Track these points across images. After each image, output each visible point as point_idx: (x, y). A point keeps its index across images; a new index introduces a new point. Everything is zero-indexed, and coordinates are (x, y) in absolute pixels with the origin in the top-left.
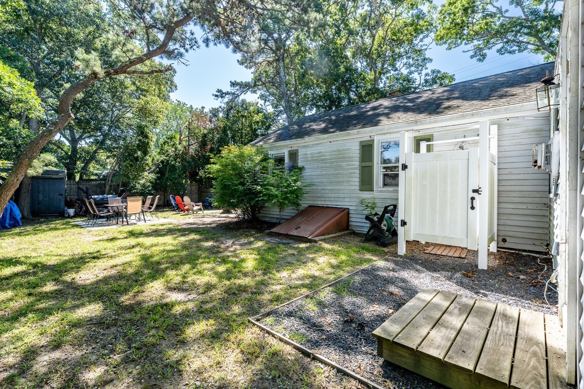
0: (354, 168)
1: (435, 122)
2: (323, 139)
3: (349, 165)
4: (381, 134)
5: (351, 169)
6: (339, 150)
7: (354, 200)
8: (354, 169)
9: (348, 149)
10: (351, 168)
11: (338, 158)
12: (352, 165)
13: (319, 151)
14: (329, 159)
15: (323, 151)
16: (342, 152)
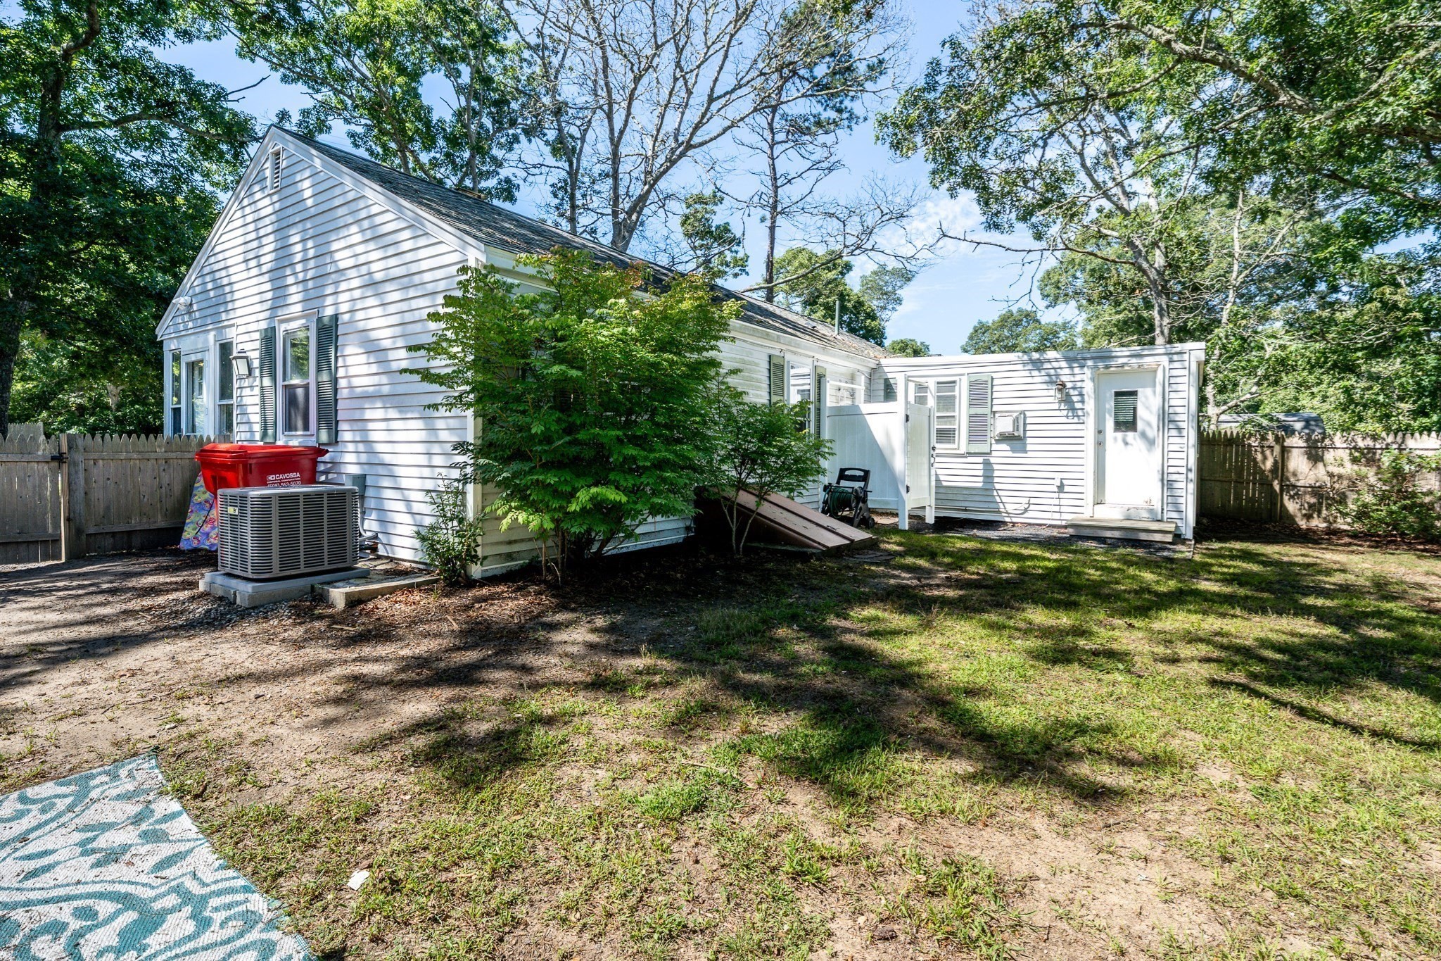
1: (833, 356)
3: (757, 396)
4: (791, 351)
6: (744, 362)
9: (756, 364)
11: (743, 378)
16: (748, 366)
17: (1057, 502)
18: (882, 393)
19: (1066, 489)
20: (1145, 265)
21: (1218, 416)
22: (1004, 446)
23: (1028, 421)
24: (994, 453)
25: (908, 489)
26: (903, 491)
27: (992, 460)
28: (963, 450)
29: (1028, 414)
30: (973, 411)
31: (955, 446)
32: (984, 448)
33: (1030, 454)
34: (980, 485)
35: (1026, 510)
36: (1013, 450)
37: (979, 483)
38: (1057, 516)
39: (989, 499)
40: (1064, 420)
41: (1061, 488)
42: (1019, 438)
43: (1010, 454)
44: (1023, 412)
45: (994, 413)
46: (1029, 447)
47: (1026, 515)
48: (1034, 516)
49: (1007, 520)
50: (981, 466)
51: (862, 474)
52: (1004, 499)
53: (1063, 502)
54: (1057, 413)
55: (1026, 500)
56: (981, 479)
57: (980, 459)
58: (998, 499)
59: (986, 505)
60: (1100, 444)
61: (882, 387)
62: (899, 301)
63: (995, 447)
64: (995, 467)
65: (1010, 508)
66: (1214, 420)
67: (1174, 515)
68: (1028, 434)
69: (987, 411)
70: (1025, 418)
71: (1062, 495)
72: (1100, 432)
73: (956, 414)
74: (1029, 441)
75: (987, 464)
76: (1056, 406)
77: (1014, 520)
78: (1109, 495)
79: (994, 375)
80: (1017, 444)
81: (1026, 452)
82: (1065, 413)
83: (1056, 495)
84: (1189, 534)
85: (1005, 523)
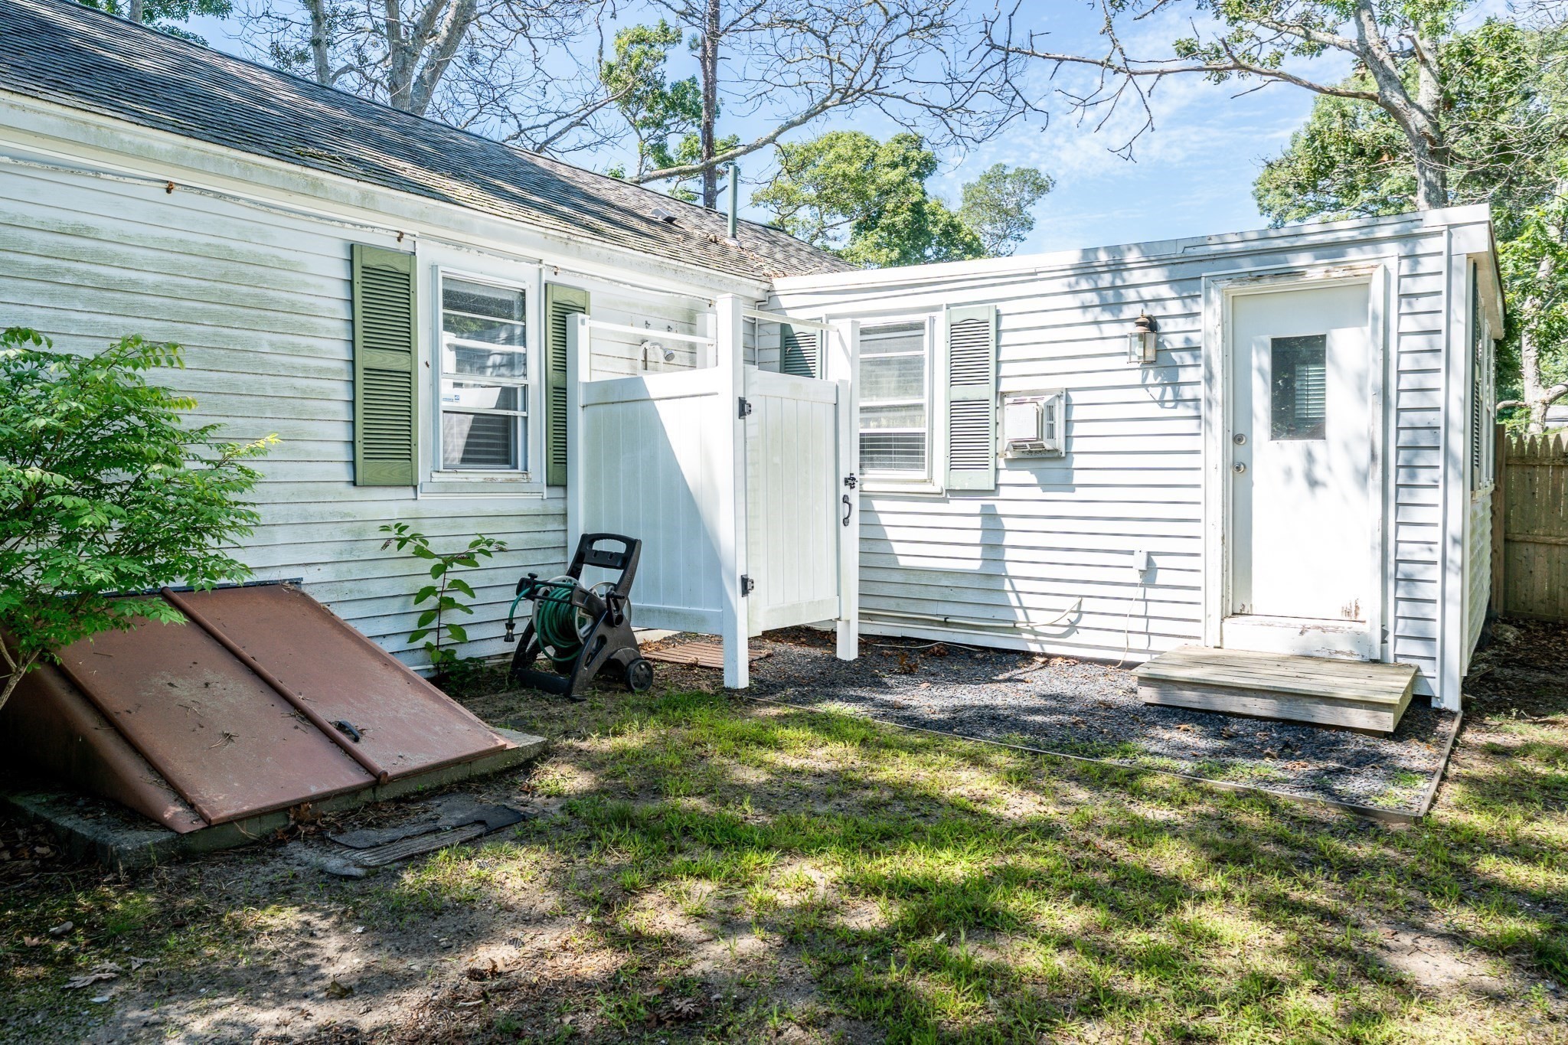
0: (320, 370)
1: (609, 261)
2: (142, 154)
3: (295, 351)
4: (447, 242)
5: (307, 373)
6: (230, 257)
7: (324, 533)
8: (321, 374)
9: (287, 266)
10: (306, 369)
11: (225, 300)
12: (312, 353)
13: (69, 219)
14: (157, 291)
15: (107, 226)
16: (251, 270)
17: (1139, 608)
18: (776, 355)
19: (1162, 578)
20: (1398, 100)
21: (1547, 405)
22: (1026, 476)
23: (1077, 413)
24: (1004, 492)
25: (746, 585)
26: (734, 591)
27: (1001, 508)
28: (939, 484)
29: (1076, 397)
30: (961, 392)
31: (922, 475)
32: (982, 479)
33: (1081, 493)
34: (975, 566)
35: (1073, 627)
36: (1045, 486)
37: (970, 560)
38: (1140, 642)
39: (995, 599)
40: (1155, 410)
41: (1149, 573)
42: (1054, 455)
43: (1037, 493)
44: (1065, 395)
45: (1004, 395)
46: (1078, 477)
47: (1073, 638)
48: (1088, 642)
49: (1034, 648)
50: (977, 522)
51: (621, 548)
52: (1027, 600)
53: (1154, 609)
54: (1141, 394)
55: (1070, 603)
56: (977, 552)
57: (975, 506)
58: (1013, 600)
59: (988, 613)
60: (1239, 468)
61: (776, 341)
62: (1028, 224)
63: (1005, 476)
64: (1007, 523)
65: (1039, 619)
66: (1536, 415)
67: (1417, 649)
68: (1077, 445)
69: (986, 391)
70: (1068, 406)
71: (1151, 593)
72: (1237, 439)
73: (925, 401)
74: (1078, 461)
75: (990, 516)
76: (1136, 377)
77: (1050, 649)
78: (1262, 595)
79: (1003, 307)
80: (1053, 469)
81: (1070, 487)
82: (1157, 392)
83: (1138, 592)
84: (1451, 700)
85: (1027, 656)
